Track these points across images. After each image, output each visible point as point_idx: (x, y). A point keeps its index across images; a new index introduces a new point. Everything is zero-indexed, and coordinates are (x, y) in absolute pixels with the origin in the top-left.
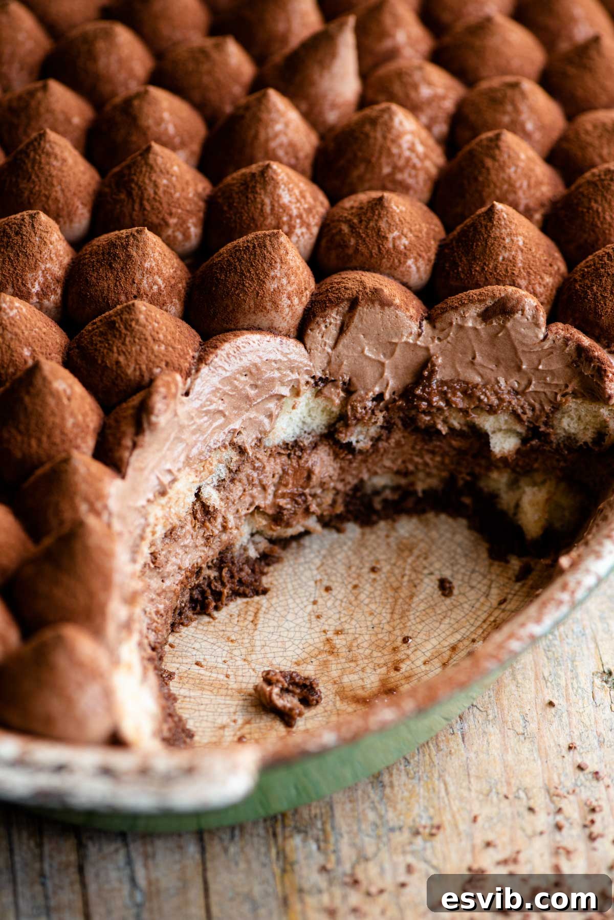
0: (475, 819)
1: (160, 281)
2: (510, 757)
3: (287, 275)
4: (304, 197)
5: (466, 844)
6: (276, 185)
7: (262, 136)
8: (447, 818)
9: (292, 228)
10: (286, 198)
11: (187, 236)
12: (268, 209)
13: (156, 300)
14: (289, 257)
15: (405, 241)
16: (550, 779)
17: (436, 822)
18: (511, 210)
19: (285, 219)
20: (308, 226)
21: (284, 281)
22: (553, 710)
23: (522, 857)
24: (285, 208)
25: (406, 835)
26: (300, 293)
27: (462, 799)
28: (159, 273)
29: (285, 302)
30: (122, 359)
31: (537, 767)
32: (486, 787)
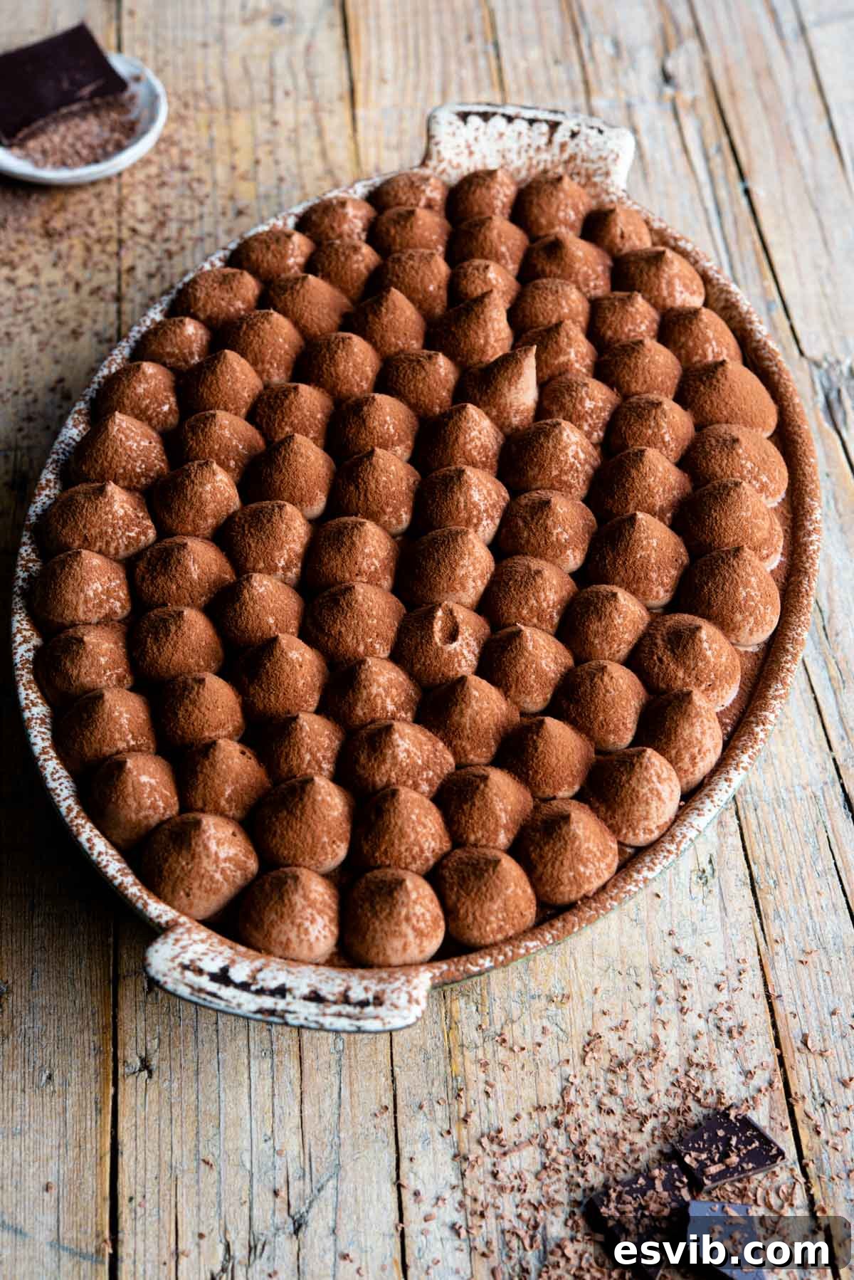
0: (595, 992)
1: (376, 563)
2: (625, 940)
3: (473, 564)
4: (490, 495)
5: (588, 1013)
6: (469, 488)
7: (461, 440)
8: (575, 989)
9: (480, 520)
10: (476, 496)
11: (399, 522)
12: (462, 505)
13: (373, 580)
14: (476, 549)
15: (566, 536)
16: (654, 960)
17: (566, 992)
18: (649, 517)
19: (475, 513)
20: (492, 518)
21: (471, 568)
22: (659, 900)
23: (629, 1026)
24: (476, 505)
25: (544, 1001)
26: (482, 576)
27: (587, 974)
28: (376, 556)
29: (470, 584)
30: (343, 629)
31: (645, 949)
32: (605, 965)
